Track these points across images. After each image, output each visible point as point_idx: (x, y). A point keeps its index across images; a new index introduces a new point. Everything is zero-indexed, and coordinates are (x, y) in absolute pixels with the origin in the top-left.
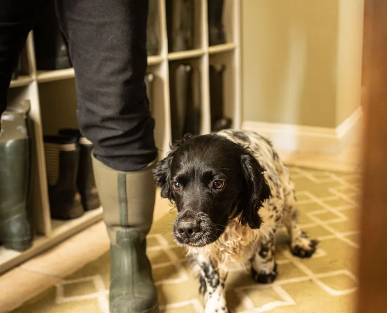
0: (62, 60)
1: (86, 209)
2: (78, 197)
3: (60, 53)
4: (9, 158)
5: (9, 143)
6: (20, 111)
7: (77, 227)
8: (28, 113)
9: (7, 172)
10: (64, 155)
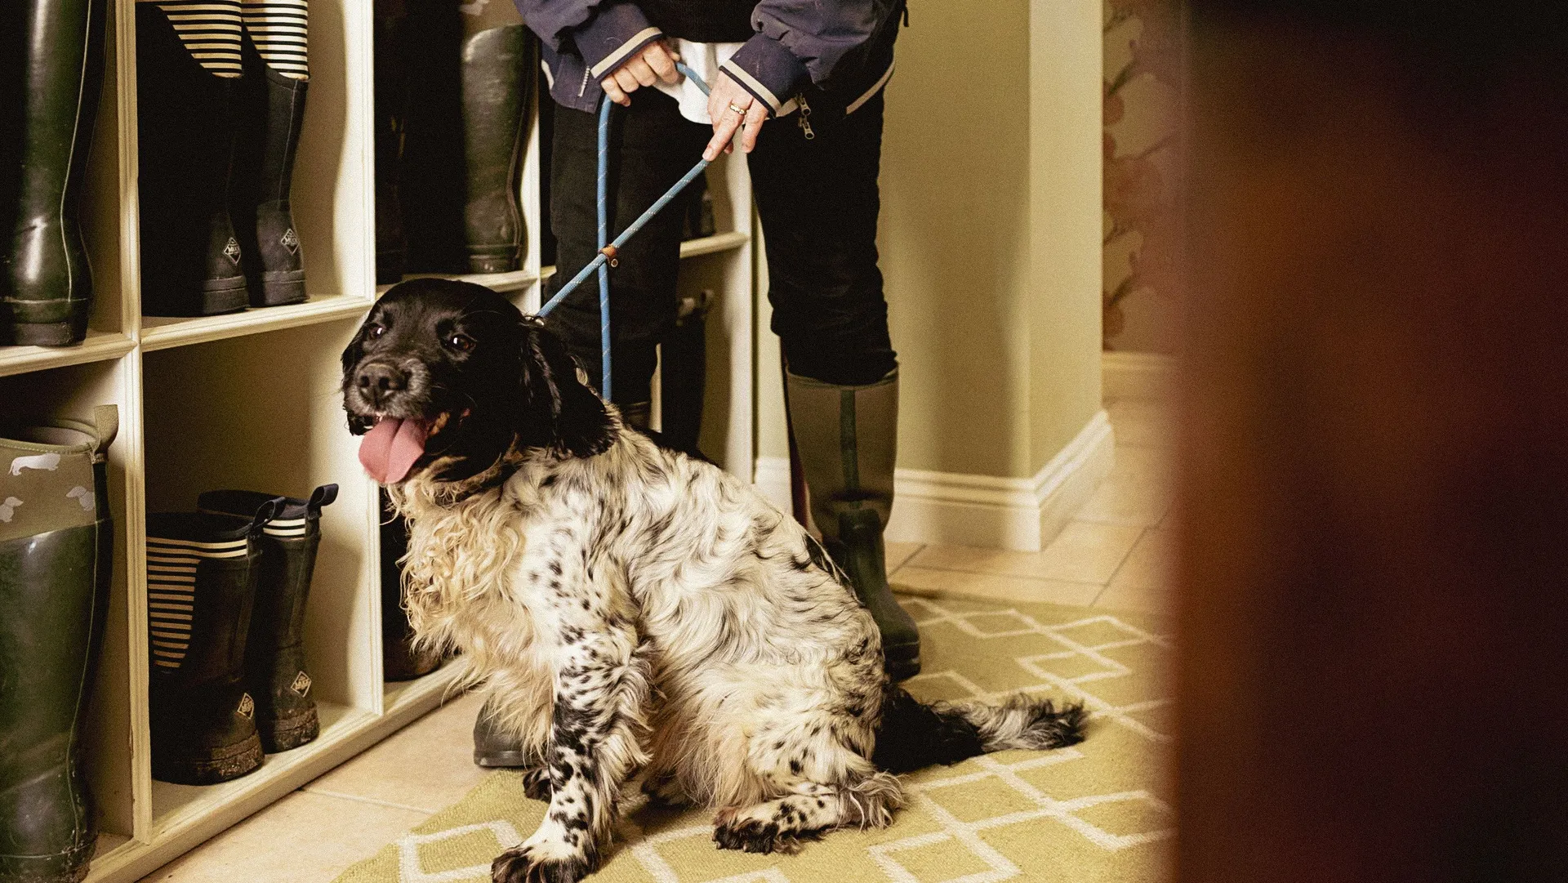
0: (223, 284)
1: (271, 746)
2: (246, 706)
3: (221, 265)
4: (35, 588)
5: (39, 540)
6: (83, 440)
7: (236, 806)
8: (104, 448)
9: (24, 633)
10: (211, 571)
